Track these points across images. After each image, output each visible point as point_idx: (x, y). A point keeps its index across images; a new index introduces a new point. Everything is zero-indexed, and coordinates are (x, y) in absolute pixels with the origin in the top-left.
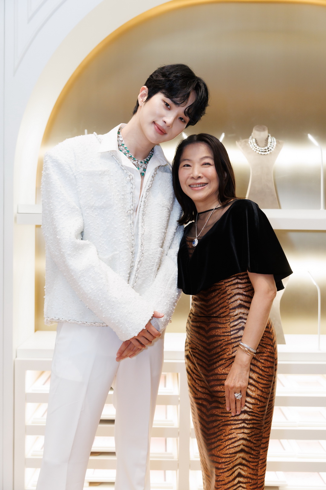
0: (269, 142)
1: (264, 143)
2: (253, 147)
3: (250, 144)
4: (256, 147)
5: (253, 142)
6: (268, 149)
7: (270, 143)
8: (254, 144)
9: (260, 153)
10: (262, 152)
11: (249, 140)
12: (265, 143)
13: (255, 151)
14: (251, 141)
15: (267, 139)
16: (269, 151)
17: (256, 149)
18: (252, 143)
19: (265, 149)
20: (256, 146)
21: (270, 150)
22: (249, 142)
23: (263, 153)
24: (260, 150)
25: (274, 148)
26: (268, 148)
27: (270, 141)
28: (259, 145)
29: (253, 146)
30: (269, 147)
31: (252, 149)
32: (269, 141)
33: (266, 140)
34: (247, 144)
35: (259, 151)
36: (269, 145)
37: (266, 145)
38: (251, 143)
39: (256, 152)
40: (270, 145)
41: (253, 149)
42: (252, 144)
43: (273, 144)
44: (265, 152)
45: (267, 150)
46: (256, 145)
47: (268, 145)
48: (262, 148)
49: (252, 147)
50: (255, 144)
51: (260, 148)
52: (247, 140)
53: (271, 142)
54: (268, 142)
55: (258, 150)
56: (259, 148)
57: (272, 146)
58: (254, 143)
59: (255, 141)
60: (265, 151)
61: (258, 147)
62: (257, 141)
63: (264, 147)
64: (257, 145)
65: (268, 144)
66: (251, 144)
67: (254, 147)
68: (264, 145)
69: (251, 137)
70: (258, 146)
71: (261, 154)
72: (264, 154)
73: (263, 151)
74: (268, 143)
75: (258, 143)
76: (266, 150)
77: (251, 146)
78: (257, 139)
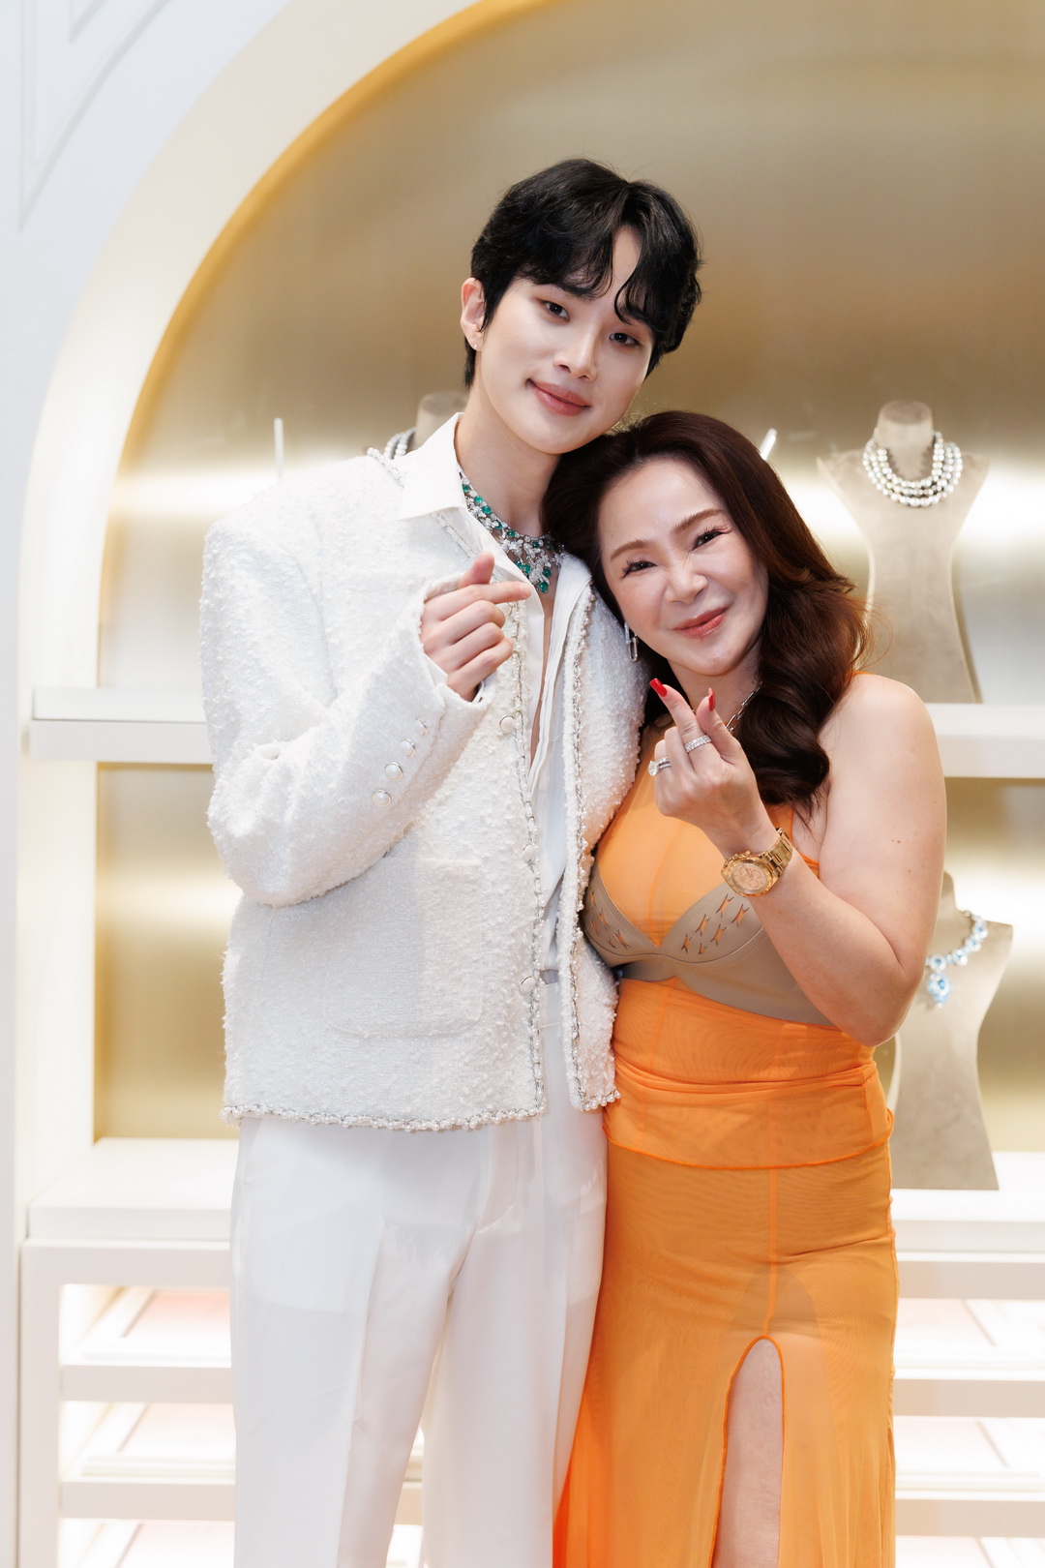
0: (938, 461)
1: (918, 465)
2: (879, 481)
3: (868, 468)
4: (890, 481)
5: (879, 462)
6: (934, 487)
7: (941, 465)
8: (882, 469)
9: (903, 500)
10: (912, 496)
11: (865, 456)
12: (924, 464)
13: (886, 492)
14: (873, 458)
15: (930, 450)
16: (935, 493)
17: (889, 485)
18: (875, 464)
19: (923, 488)
20: (889, 477)
21: (939, 489)
22: (865, 463)
23: (914, 502)
24: (906, 492)
25: (956, 482)
26: (934, 484)
27: (942, 458)
28: (901, 472)
29: (879, 475)
30: (936, 479)
31: (875, 486)
32: (935, 458)
33: (925, 455)
34: (858, 470)
35: (902, 494)
36: (936, 473)
37: (927, 473)
38: (871, 464)
39: (889, 496)
40: (940, 472)
41: (879, 487)
42: (876, 469)
43: (951, 469)
44: (924, 496)
45: (931, 492)
46: (890, 470)
47: (934, 472)
48: (913, 485)
49: (874, 481)
50: (887, 470)
51: (904, 484)
52: (857, 453)
53: (943, 462)
54: (933, 461)
55: (897, 489)
56: (899, 485)
57: (949, 476)
58: (882, 465)
59: (886, 458)
60: (921, 492)
61: (896, 480)
62: (894, 459)
63: (919, 479)
64: (895, 471)
65: (931, 468)
66: (872, 468)
67: (883, 481)
68: (917, 473)
69: (870, 445)
70: (898, 476)
71: (909, 505)
72: (920, 506)
73: (915, 492)
74: (935, 465)
75: (898, 465)
76: (925, 492)
77: (871, 475)
78: (893, 452)
